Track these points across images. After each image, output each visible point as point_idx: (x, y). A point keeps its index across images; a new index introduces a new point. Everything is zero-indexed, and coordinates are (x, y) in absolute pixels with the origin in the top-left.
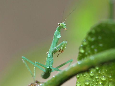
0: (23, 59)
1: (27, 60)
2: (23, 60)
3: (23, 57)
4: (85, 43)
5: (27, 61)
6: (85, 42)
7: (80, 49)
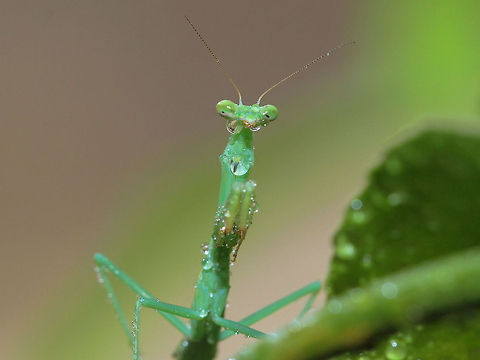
0: (100, 265)
1: (117, 272)
2: (97, 269)
3: (99, 256)
4: (360, 218)
5: (115, 275)
6: (359, 211)
7: (336, 241)
